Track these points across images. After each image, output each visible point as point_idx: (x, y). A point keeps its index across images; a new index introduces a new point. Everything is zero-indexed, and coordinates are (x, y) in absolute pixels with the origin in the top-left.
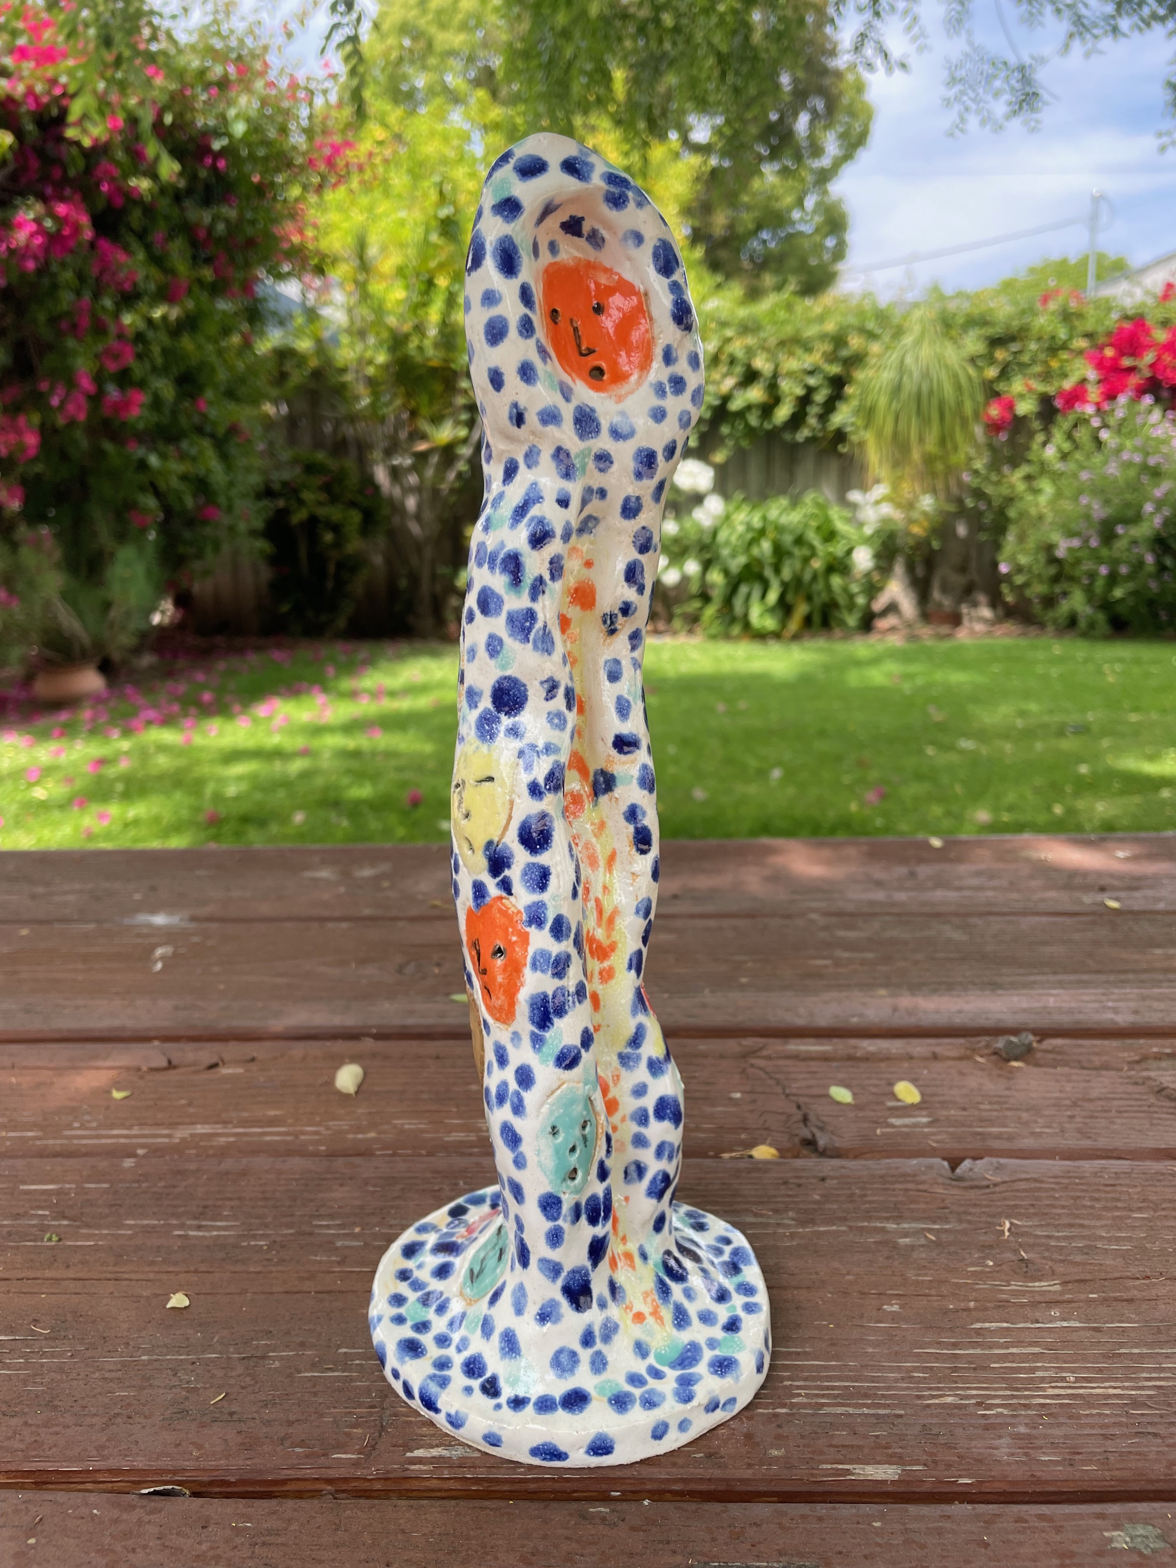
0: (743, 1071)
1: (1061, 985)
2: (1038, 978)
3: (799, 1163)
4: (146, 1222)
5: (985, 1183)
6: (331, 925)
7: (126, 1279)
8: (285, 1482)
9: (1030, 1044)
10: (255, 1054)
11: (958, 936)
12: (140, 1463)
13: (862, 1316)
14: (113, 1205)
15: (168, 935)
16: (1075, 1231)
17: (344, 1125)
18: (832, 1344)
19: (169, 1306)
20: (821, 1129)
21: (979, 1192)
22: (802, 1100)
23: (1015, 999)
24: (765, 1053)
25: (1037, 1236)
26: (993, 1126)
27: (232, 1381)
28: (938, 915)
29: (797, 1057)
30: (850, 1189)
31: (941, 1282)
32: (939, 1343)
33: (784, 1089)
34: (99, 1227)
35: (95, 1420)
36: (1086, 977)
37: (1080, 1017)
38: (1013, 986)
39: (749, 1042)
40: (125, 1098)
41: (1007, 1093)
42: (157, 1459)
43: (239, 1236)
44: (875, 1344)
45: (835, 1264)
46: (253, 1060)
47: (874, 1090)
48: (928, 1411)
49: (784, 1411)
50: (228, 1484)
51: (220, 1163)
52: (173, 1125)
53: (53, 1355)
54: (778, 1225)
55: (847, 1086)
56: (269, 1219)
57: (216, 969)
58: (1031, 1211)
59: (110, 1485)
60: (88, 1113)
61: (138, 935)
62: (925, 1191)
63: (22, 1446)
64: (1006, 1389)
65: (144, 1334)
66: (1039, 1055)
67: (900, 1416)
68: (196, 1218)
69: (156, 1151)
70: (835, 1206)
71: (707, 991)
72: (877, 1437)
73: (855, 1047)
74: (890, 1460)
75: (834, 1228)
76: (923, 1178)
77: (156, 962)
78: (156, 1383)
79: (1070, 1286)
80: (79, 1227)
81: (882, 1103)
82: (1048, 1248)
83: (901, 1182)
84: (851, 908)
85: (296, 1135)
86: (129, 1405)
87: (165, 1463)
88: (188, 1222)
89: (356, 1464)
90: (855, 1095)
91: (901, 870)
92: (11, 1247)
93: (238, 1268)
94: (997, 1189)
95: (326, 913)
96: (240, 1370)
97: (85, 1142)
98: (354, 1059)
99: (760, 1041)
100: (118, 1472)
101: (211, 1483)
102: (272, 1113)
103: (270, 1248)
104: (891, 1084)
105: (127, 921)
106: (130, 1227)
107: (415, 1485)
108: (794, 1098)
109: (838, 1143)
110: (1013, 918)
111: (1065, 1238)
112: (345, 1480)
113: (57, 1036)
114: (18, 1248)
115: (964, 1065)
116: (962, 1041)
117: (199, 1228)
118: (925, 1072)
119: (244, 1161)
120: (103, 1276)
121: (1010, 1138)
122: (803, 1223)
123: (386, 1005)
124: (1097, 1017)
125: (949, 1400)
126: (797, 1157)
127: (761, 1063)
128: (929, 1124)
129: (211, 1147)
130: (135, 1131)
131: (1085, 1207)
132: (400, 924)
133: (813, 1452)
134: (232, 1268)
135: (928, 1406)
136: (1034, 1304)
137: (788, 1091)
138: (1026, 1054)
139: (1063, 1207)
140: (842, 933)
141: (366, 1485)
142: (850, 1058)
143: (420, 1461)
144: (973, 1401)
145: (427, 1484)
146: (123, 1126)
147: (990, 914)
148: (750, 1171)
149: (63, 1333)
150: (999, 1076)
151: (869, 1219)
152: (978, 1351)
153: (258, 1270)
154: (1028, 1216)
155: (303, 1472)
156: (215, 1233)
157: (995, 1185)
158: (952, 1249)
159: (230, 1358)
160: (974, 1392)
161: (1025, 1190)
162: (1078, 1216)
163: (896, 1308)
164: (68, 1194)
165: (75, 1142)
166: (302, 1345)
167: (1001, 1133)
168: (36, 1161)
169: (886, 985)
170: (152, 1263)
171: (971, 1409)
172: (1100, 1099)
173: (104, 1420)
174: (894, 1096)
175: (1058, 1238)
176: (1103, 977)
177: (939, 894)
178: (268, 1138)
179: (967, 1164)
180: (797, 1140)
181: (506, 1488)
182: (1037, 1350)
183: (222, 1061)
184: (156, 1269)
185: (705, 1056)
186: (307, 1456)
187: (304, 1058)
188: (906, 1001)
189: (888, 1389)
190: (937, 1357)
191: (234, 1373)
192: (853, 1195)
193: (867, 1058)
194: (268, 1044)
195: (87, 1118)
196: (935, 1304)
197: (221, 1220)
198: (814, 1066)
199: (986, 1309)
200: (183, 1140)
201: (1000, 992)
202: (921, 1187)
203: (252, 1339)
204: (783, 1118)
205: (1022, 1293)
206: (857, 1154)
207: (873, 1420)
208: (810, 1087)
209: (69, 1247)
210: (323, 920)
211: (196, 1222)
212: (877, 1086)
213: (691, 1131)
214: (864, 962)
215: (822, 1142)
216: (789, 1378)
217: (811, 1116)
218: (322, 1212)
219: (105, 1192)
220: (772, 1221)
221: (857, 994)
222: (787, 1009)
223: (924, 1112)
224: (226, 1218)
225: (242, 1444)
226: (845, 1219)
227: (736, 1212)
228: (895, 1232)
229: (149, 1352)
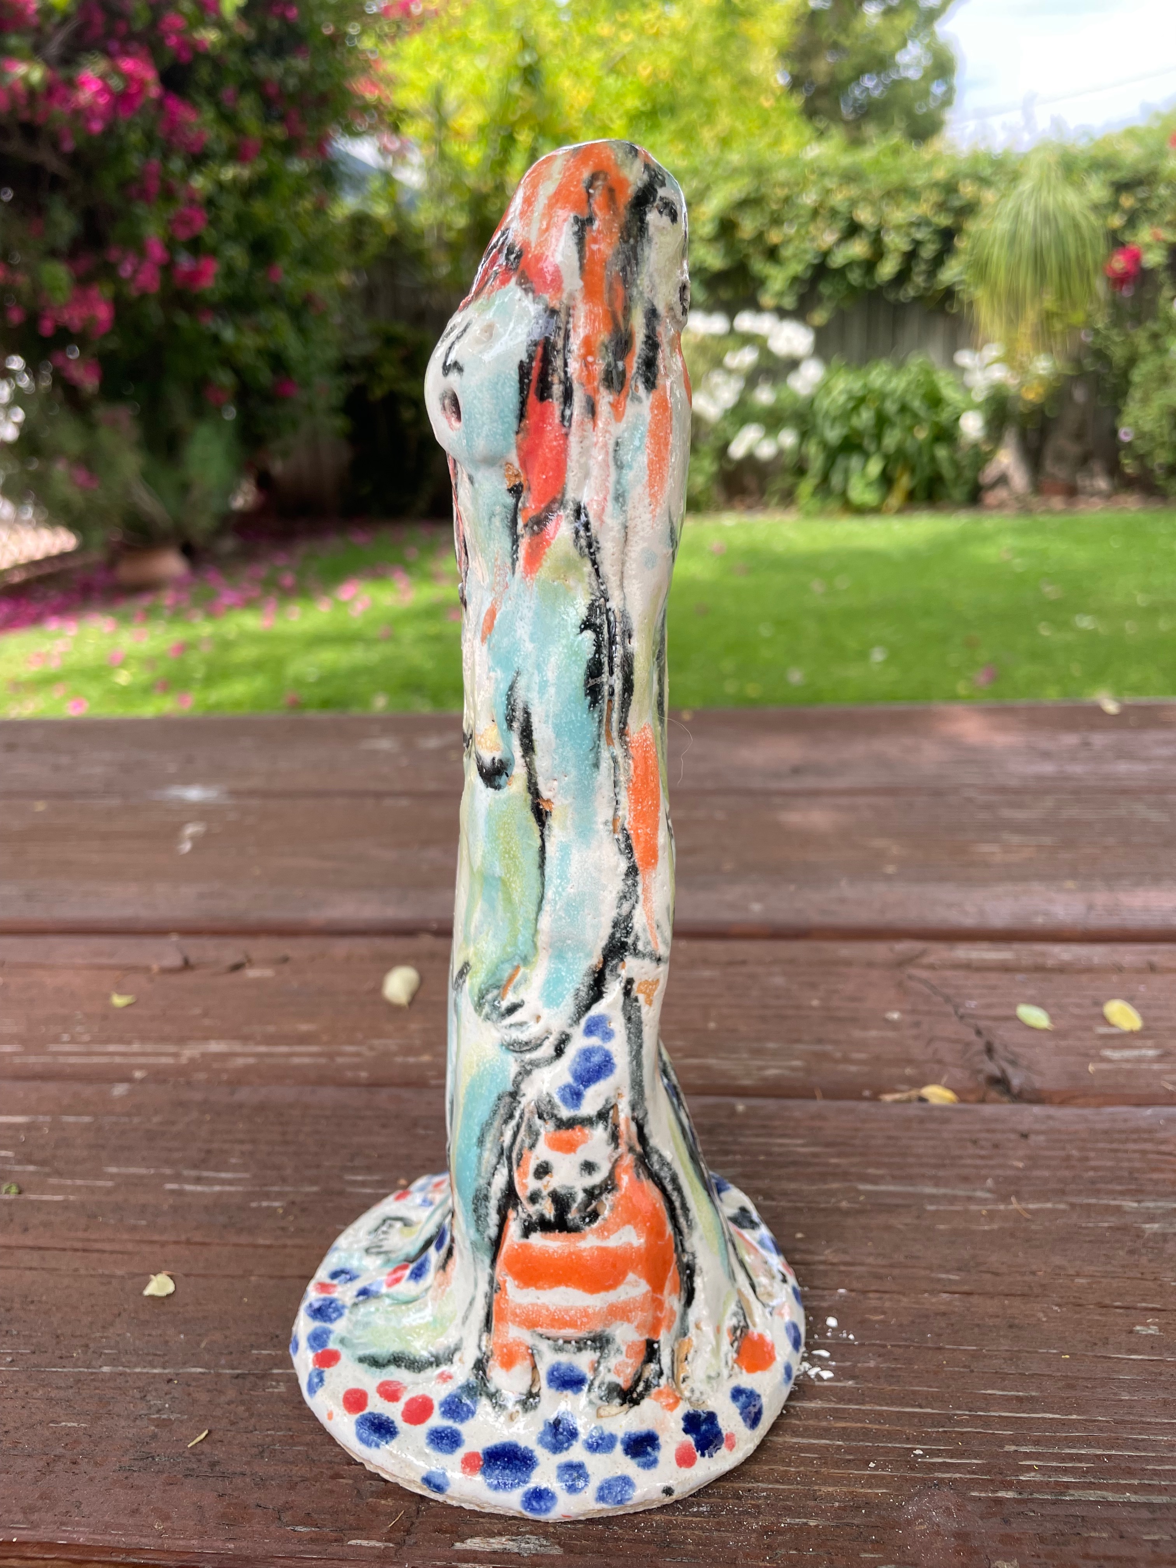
0: (900, 985)
3: (988, 1110)
4: (133, 1170)
6: (388, 802)
7: (98, 1251)
10: (289, 952)
11: (1155, 816)
12: (82, 1536)
13: (1106, 1342)
14: (94, 1146)
15: (202, 812)
17: (392, 1044)
18: (1069, 1387)
19: (148, 1292)
20: (1013, 1063)
22: (982, 1024)
24: (926, 960)
27: (218, 1412)
28: (1124, 792)
29: (968, 967)
30: (1064, 1149)
33: (956, 1007)
34: (73, 1175)
35: (28, 1464)
39: (904, 947)
40: (129, 1006)
42: (106, 1531)
43: (247, 1194)
44: (1131, 1388)
45: (1057, 1260)
46: (285, 960)
47: (1077, 1011)
49: (1010, 1495)
51: (232, 1093)
52: (182, 1040)
54: (970, 1199)
55: (1041, 1005)
56: (288, 1172)
57: (253, 850)
60: (82, 1023)
61: (167, 812)
62: (1170, 1154)
65: (111, 1331)
68: (195, 1167)
69: (158, 1076)
70: (1046, 1173)
71: (843, 883)
72: (1155, 1543)
73: (1043, 954)
75: (1049, 1205)
76: (1164, 1134)
77: (184, 842)
78: (117, 1409)
80: (48, 1175)
81: (1089, 1029)
83: (1135, 1141)
84: (1014, 783)
85: (331, 1056)
86: (77, 1442)
87: (116, 1537)
88: (186, 1173)
89: (382, 1555)
90: (1052, 1018)
91: (1070, 739)
93: (244, 1239)
95: (385, 787)
96: (231, 1394)
97: (72, 1060)
98: (408, 960)
99: (919, 945)
100: (51, 1546)
102: (304, 1027)
103: (286, 1212)
104: (1099, 1004)
105: (156, 795)
106: (112, 1177)
108: (972, 1021)
109: (1038, 1082)
113: (60, 927)
117: (198, 1180)
118: (1142, 988)
119: (265, 1090)
120: (68, 1244)
122: (1005, 1198)
126: (983, 1101)
127: (924, 974)
128: (1160, 1059)
129: (225, 1071)
134: (234, 1239)
137: (961, 1011)
140: (1007, 813)
142: (1040, 969)
143: (474, 1555)
146: (121, 1041)
148: (922, 1121)
151: (1097, 1193)
153: (268, 1242)
156: (217, 1188)
159: (218, 1375)
163: (1153, 1330)
164: (40, 1129)
165: (62, 1060)
168: (9, 1085)
169: (1074, 875)
170: (133, 1228)
173: (41, 1464)
174: (1104, 1020)
177: (1122, 767)
178: (296, 1060)
180: (981, 1078)
183: (250, 961)
184: (138, 1238)
185: (848, 963)
186: (312, 1540)
187: (348, 958)
188: (1101, 897)
189: (1160, 1460)
191: (223, 1399)
192: (1068, 1158)
193: (1062, 969)
194: (306, 940)
195: (79, 1029)
197: (227, 1170)
198: (993, 978)
200: (192, 1060)
202: (1163, 1148)
203: (252, 1347)
204: (959, 1047)
206: (1064, 1099)
207: (1145, 1514)
208: (990, 1006)
209: (32, 1202)
210: (379, 795)
211: (193, 1173)
212: (1079, 1006)
213: (836, 1061)
214: (1040, 847)
215: (1016, 1081)
216: (1014, 1441)
217: (997, 1045)
218: (357, 1162)
219: (87, 1127)
220: (960, 1193)
221: (1037, 887)
222: (950, 906)
223: (1150, 1042)
224: (234, 1168)
225: (224, 1515)
226: (1063, 1192)
227: (910, 1179)
228: (1135, 1213)
229: (113, 1361)
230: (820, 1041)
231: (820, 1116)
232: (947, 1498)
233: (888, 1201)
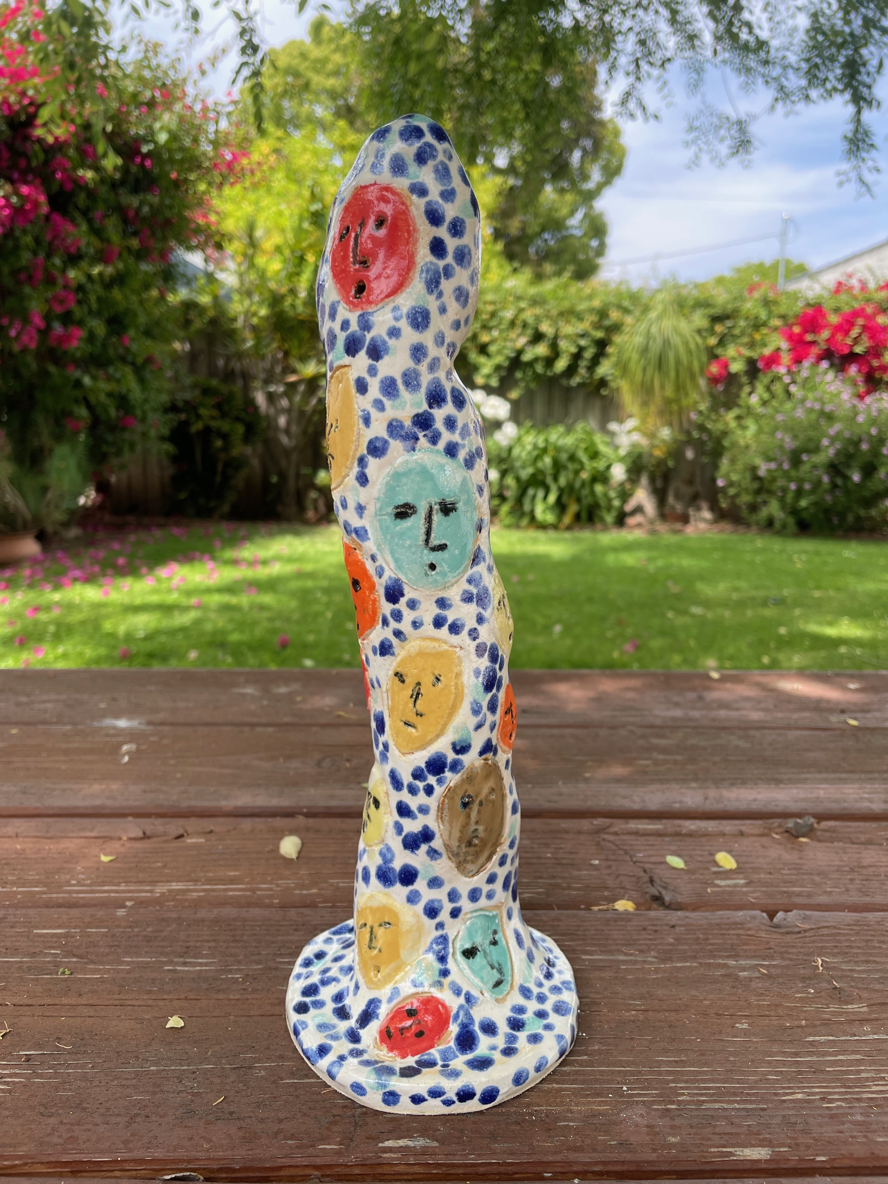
0: (598, 844)
1: (825, 781)
2: (808, 776)
3: (652, 914)
4: (141, 959)
5: (797, 929)
6: (259, 729)
7: (130, 1005)
8: (280, 1168)
9: (812, 825)
10: (212, 828)
11: (742, 744)
12: (159, 1154)
13: (720, 1032)
14: (111, 946)
15: (132, 736)
16: (871, 966)
17: (291, 883)
18: (703, 1055)
19: (168, 1026)
20: (665, 888)
21: (794, 936)
22: (647, 866)
23: (795, 791)
24: (612, 830)
25: (843, 970)
26: (794, 886)
27: (228, 1087)
28: (724, 728)
29: (636, 833)
30: (695, 934)
31: (777, 1006)
32: (784, 1052)
33: (631, 857)
34: (102, 963)
35: (119, 1119)
36: (844, 776)
37: (845, 805)
38: (791, 781)
39: (598, 822)
40: (112, 861)
41: (799, 861)
42: (174, 1151)
43: (218, 971)
44: (734, 1054)
45: (694, 993)
46: (211, 832)
47: (700, 859)
48: (785, 1105)
49: (674, 1107)
50: (234, 1170)
51: (195, 913)
52: (154, 883)
53: (76, 1067)
54: (644, 962)
55: (679, 856)
56: (241, 957)
57: (172, 762)
58: (835, 951)
59: (134, 1173)
60: (83, 873)
61: (107, 735)
62: (752, 936)
63: (60, 1141)
64: (841, 1087)
65: (150, 1048)
66: (819, 833)
67: (764, 1109)
68: (182, 957)
69: (141, 903)
70: (686, 947)
71: (560, 783)
72: (749, 1126)
73: (680, 826)
74: (761, 1144)
75: (688, 964)
76: (750, 925)
77: (124, 755)
78: (165, 1088)
79: (875, 1008)
80: (86, 963)
81: (708, 869)
82: (853, 979)
83: (734, 929)
84: (658, 722)
85: (254, 891)
86: (146, 1106)
87: (181, 1154)
88: (176, 960)
89: (338, 1153)
90: (686, 862)
91: (691, 695)
92: (32, 980)
93: (221, 996)
94: (807, 934)
95: (255, 720)
96: (232, 1078)
97: (82, 895)
98: (292, 832)
99: (608, 821)
100: (142, 1161)
101: (220, 1170)
102: (232, 873)
103: (244, 980)
104: (712, 854)
105: (96, 724)
106: (128, 963)
107: (386, 1170)
108: (641, 865)
109: (680, 899)
110: (782, 732)
111: (864, 971)
112: (330, 1166)
113: (51, 812)
114: (37, 980)
115: (765, 840)
116: (759, 822)
117: (185, 964)
118: (736, 845)
119: (215, 911)
120: (110, 1002)
121: (809, 895)
122: (664, 961)
123: (312, 791)
124: (858, 805)
125: (800, 1096)
126: (649, 909)
127: (612, 838)
128: (747, 885)
129: (186, 900)
130: (123, 887)
131: (875, 947)
132: (314, 729)
133: (703, 1139)
134: (215, 996)
135: (784, 1101)
136: (851, 1022)
137: (635, 859)
138: (810, 832)
139: (859, 948)
140: (655, 741)
141: (346, 1171)
142: (678, 834)
143: (390, 1150)
144: (817, 1097)
145: (396, 1169)
146: (112, 883)
147: (763, 728)
148: (615, 920)
149: (83, 1049)
150: (793, 849)
151: (714, 957)
152: (815, 1058)
153: (237, 997)
154: (834, 955)
155: (295, 1160)
156: (198, 968)
157: (805, 931)
158: (781, 980)
159: (223, 1069)
160: (817, 1090)
161: (828, 935)
162: (871, 955)
163: (745, 1026)
164: (73, 937)
165: (74, 895)
166: (281, 1057)
167: (801, 892)
168: (45, 911)
169: (696, 780)
170: (149, 992)
171: (818, 1104)
172: (870, 866)
173: (127, 1119)
174: (716, 864)
175: (859, 972)
176: (856, 776)
177: (723, 713)
178: (231, 893)
179: (780, 915)
180: (648, 896)
181: (461, 1171)
182: (859, 1057)
183: (186, 833)
184: (153, 997)
185: (567, 832)
186: (298, 1147)
187: (252, 831)
188: (712, 793)
189: (751, 1088)
190: (784, 1063)
191: (228, 1081)
192: (698, 938)
193: (691, 835)
194: (222, 820)
195: (82, 877)
196: (776, 1023)
197: (201, 958)
198: (652, 840)
199: (815, 1026)
200: (163, 894)
201: (782, 786)
202: (749, 932)
203: (240, 1053)
204: (634, 879)
205: (841, 1014)
206: (695, 908)
207: (744, 1113)
208: (650, 856)
209: (80, 979)
210: (253, 725)
211: (182, 960)
212: (702, 856)
213: (564, 889)
214: (675, 762)
215: (667, 898)
216: (673, 1081)
217: (655, 878)
218: (283, 951)
219: (105, 935)
220: (639, 959)
221: (675, 786)
222: (624, 797)
223: (741, 876)
224: (206, 956)
225: (244, 1138)
226: (695, 957)
227: (611, 952)
228: (735, 967)
229: (156, 1064)
230: (554, 877)
231: (558, 919)
232: (641, 1110)
233: (599, 964)
